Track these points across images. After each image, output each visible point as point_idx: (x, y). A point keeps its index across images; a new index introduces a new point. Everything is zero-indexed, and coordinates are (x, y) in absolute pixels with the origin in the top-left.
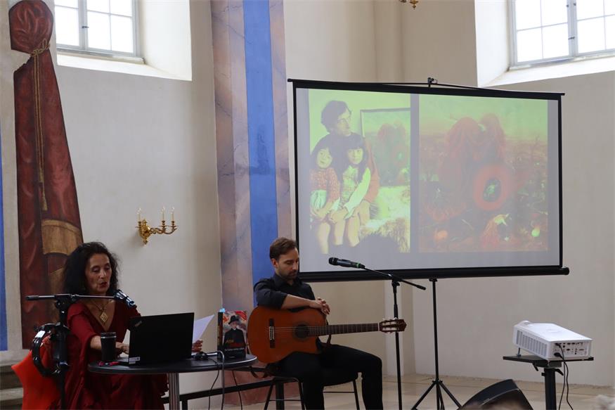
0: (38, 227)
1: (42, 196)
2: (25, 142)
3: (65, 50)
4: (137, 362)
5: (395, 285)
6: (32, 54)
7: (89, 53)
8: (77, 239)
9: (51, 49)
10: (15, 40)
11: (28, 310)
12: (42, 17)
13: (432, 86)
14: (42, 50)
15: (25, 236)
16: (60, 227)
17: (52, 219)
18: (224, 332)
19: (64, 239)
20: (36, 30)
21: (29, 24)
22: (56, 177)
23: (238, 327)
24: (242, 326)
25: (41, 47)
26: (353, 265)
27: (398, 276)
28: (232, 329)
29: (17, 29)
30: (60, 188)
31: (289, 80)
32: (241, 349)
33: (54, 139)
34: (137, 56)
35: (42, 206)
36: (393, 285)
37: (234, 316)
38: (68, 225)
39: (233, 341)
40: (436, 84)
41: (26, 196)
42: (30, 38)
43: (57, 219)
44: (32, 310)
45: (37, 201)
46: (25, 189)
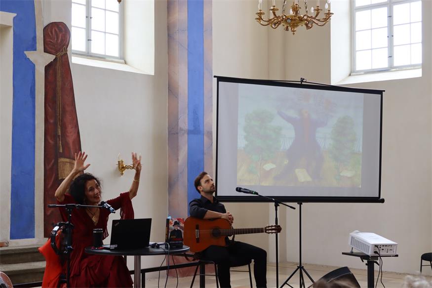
0: (56, 162)
1: (59, 143)
2: (49, 109)
3: (76, 54)
4: (115, 248)
5: (276, 206)
6: (57, 56)
7: (91, 56)
10: (46, 46)
11: (49, 213)
12: (63, 33)
13: (303, 83)
14: (63, 53)
15: (48, 168)
16: (70, 163)
17: (65, 157)
18: (170, 231)
21: (56, 37)
22: (69, 132)
23: (179, 228)
24: (181, 227)
25: (62, 51)
26: (251, 192)
27: (279, 201)
28: (175, 230)
29: (48, 40)
30: (71, 139)
31: (215, 77)
32: (180, 242)
33: (68, 109)
34: (121, 59)
35: (59, 149)
36: (275, 205)
37: (176, 222)
39: (175, 237)
40: (306, 82)
41: (49, 143)
42: (56, 46)
43: (67, 158)
44: (51, 213)
45: (56, 145)
46: (49, 138)
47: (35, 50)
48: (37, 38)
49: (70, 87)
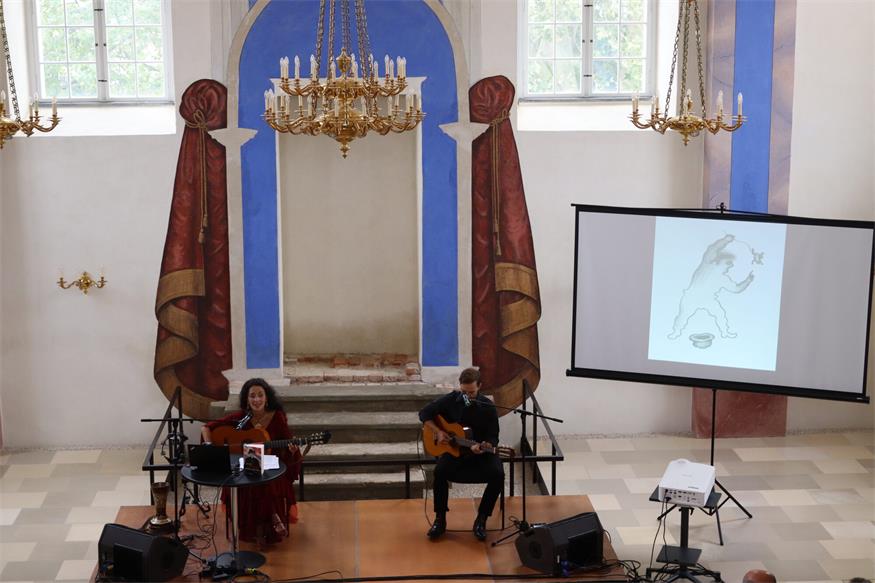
0: (492, 269)
1: (497, 243)
2: (481, 200)
6: (491, 124)
8: (532, 279)
9: (511, 117)
10: (474, 114)
11: (479, 336)
12: (502, 90)
14: (503, 119)
15: (478, 276)
16: (514, 268)
17: (506, 261)
19: (518, 279)
20: (496, 101)
21: (489, 98)
22: (512, 227)
25: (501, 117)
30: (515, 236)
31: (573, 205)
33: (511, 195)
35: (496, 251)
38: (522, 267)
41: (480, 243)
42: (490, 111)
43: (511, 262)
44: (483, 335)
45: (491, 247)
46: (479, 237)
47: (456, 121)
48: (459, 104)
49: (513, 165)
